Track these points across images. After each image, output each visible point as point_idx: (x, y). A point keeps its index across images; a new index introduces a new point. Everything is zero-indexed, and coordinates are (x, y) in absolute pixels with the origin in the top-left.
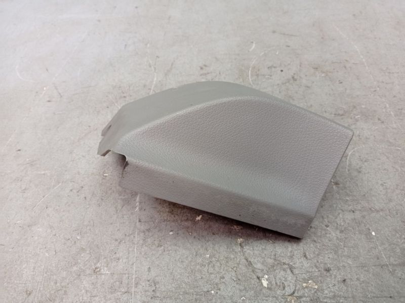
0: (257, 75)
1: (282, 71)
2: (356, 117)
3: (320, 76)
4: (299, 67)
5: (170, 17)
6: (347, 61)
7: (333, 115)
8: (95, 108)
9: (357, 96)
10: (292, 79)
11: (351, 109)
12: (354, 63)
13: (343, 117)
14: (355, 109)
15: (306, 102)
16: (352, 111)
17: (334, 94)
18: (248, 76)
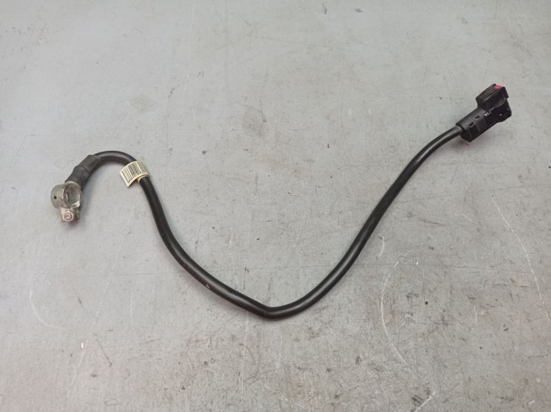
0: (392, 313)
1: (427, 303)
2: (530, 403)
3: (478, 315)
4: (449, 295)
6: (512, 280)
7: (500, 400)
9: (529, 358)
10: (441, 322)
11: (522, 387)
12: (522, 286)
13: (512, 403)
14: (527, 386)
15: (462, 373)
16: (523, 390)
17: (498, 354)
18: (380, 315)
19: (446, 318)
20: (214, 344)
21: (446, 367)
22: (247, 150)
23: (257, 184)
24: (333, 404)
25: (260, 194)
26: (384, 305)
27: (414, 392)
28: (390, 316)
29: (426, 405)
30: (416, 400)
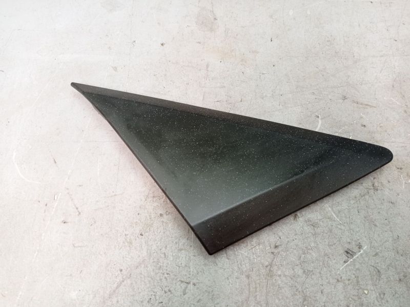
3: (405, 183)
5: (207, 66)
8: (126, 235)
10: (372, 188)
15: (392, 232)
19: (376, 184)
21: (376, 226)
22: (200, 43)
23: (207, 70)
24: (273, 253)
25: (211, 79)
27: (347, 246)
29: (357, 257)
30: (349, 253)
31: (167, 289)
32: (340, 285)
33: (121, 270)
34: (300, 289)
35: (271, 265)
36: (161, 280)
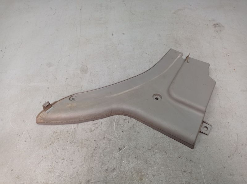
1: (129, 122)
2: (156, 151)
7: (146, 150)
11: (154, 146)
13: (150, 150)
14: (156, 146)
15: (136, 142)
17: (149, 137)
19: (134, 126)
20: (61, 133)
21: (131, 140)
22: (80, 78)
24: (94, 150)
26: (116, 122)
27: (120, 147)
28: (117, 126)
29: (123, 150)
30: (120, 149)
31: (57, 162)
32: (115, 159)
33: (42, 156)
34: (101, 161)
35: (93, 153)
36: (55, 159)
